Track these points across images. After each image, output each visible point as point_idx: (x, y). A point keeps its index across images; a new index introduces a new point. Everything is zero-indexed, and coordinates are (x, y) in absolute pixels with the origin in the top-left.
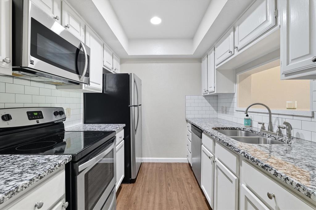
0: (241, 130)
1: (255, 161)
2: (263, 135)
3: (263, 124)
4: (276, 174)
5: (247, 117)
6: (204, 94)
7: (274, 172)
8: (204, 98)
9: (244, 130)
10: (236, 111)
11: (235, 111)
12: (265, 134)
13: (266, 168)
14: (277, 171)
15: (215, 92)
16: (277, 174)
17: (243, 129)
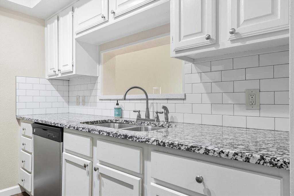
0: (113, 122)
1: (175, 146)
2: (142, 124)
3: (139, 112)
4: (207, 152)
5: (117, 107)
6: (50, 76)
7: (205, 149)
8: (48, 82)
9: (117, 122)
10: (100, 100)
11: (98, 101)
12: (143, 122)
13: (193, 149)
14: (207, 148)
15: (74, 73)
16: (209, 150)
17: (115, 121)
